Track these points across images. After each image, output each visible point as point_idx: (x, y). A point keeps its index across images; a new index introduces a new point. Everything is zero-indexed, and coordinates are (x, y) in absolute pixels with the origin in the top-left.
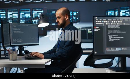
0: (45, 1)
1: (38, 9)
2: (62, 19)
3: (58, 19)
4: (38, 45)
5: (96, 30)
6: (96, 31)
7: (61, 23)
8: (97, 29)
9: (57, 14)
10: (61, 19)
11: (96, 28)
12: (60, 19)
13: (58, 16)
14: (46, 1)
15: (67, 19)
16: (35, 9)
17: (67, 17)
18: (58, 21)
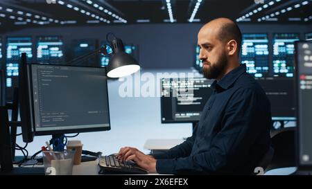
0: (60, 21)
1: (50, 38)
2: (216, 52)
3: (206, 51)
4: (108, 128)
5: (305, 85)
6: (306, 90)
7: (212, 63)
8: (308, 82)
9: (205, 36)
10: (214, 50)
11: (306, 80)
12: (211, 50)
13: (206, 41)
14: (62, 23)
15: (231, 53)
16: (43, 37)
17: (231, 47)
18: (204, 57)
